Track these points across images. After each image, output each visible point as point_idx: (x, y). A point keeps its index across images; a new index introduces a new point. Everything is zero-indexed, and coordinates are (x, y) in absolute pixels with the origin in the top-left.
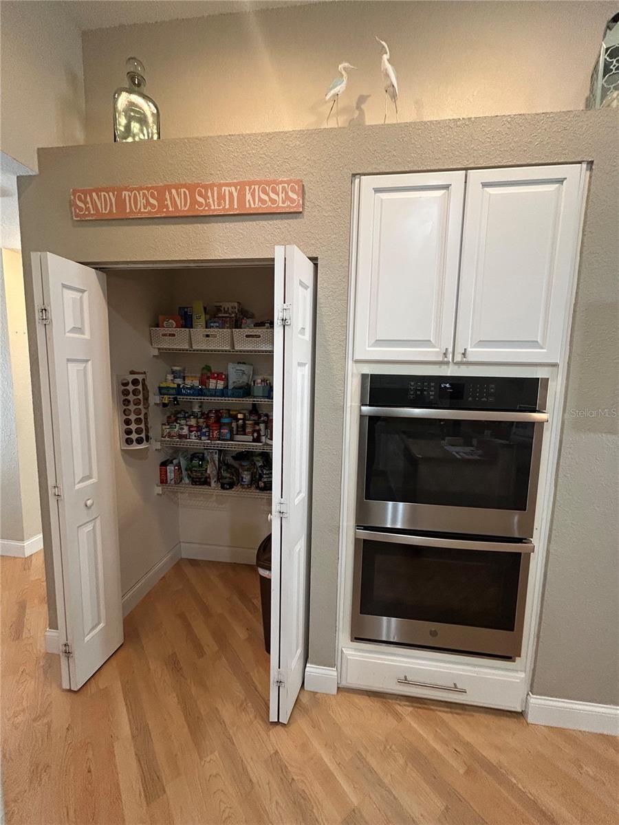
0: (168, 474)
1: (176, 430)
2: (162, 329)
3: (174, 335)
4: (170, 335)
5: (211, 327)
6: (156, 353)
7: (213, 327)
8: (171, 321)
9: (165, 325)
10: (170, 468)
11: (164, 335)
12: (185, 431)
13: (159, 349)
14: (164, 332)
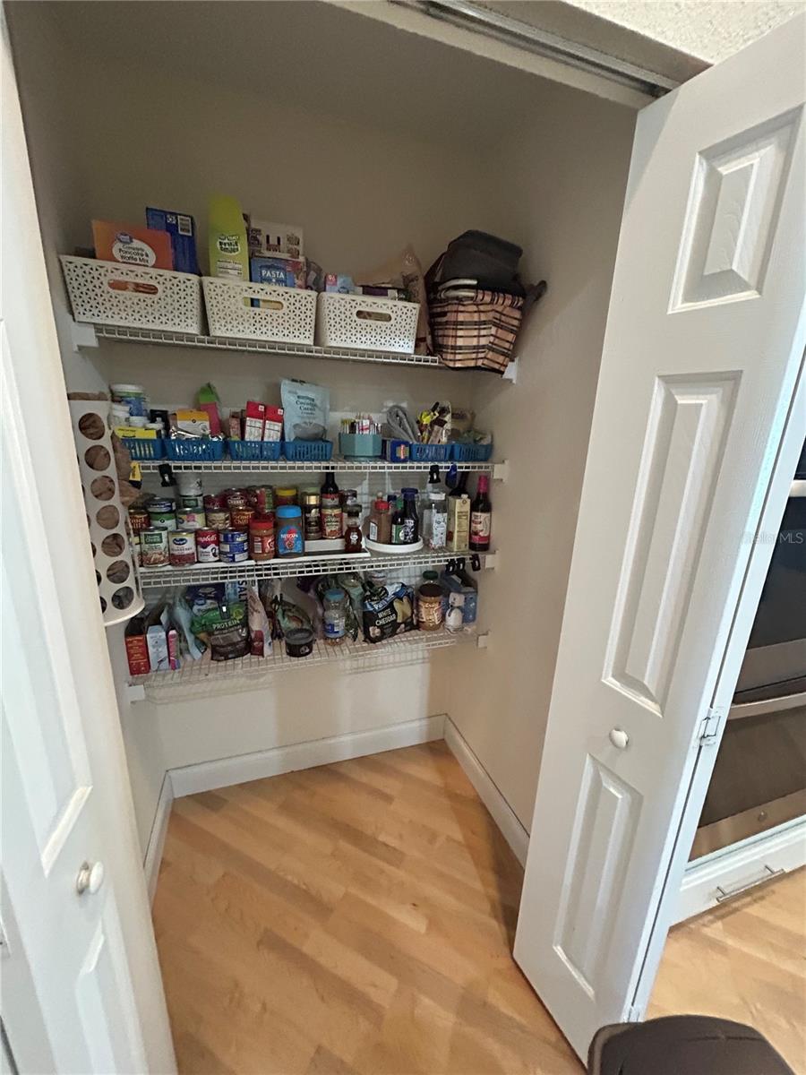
0: (151, 650)
1: (162, 545)
2: (109, 265)
3: (152, 290)
4: (138, 288)
5: (263, 280)
6: (90, 339)
7: (269, 280)
8: (137, 243)
9: (117, 255)
10: (155, 636)
11: (116, 285)
12: (189, 546)
13: (98, 328)
14: (117, 277)
